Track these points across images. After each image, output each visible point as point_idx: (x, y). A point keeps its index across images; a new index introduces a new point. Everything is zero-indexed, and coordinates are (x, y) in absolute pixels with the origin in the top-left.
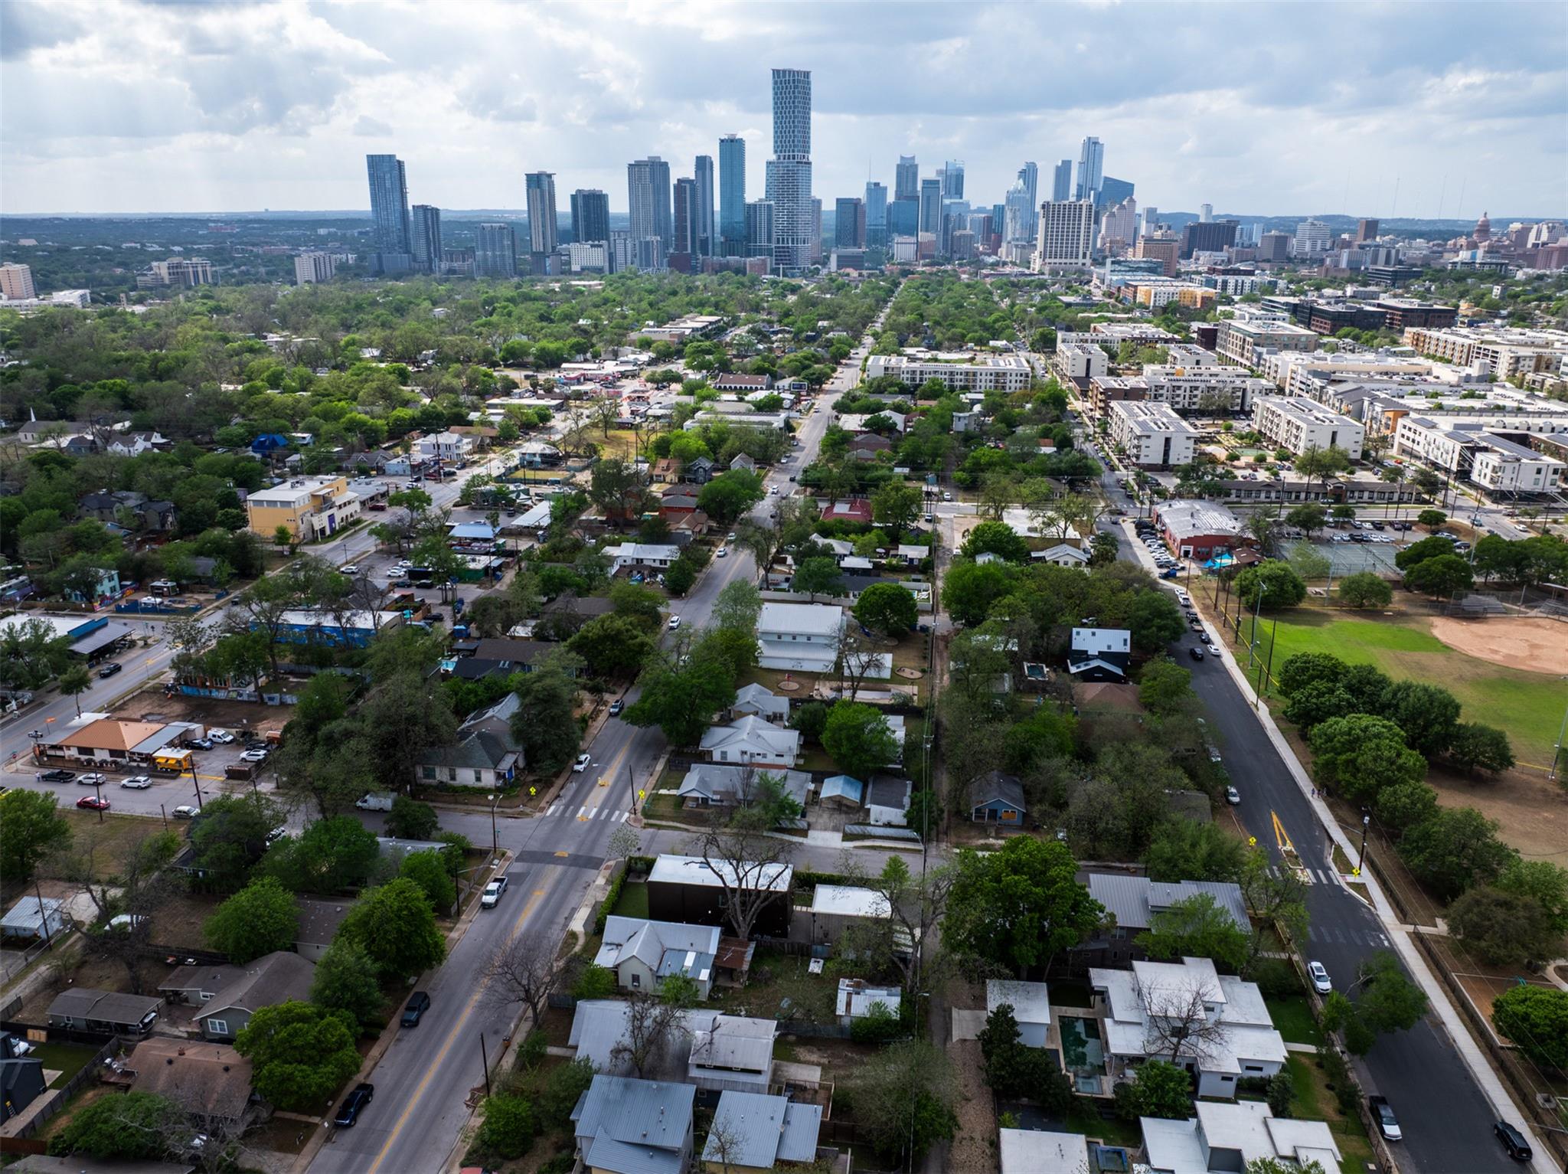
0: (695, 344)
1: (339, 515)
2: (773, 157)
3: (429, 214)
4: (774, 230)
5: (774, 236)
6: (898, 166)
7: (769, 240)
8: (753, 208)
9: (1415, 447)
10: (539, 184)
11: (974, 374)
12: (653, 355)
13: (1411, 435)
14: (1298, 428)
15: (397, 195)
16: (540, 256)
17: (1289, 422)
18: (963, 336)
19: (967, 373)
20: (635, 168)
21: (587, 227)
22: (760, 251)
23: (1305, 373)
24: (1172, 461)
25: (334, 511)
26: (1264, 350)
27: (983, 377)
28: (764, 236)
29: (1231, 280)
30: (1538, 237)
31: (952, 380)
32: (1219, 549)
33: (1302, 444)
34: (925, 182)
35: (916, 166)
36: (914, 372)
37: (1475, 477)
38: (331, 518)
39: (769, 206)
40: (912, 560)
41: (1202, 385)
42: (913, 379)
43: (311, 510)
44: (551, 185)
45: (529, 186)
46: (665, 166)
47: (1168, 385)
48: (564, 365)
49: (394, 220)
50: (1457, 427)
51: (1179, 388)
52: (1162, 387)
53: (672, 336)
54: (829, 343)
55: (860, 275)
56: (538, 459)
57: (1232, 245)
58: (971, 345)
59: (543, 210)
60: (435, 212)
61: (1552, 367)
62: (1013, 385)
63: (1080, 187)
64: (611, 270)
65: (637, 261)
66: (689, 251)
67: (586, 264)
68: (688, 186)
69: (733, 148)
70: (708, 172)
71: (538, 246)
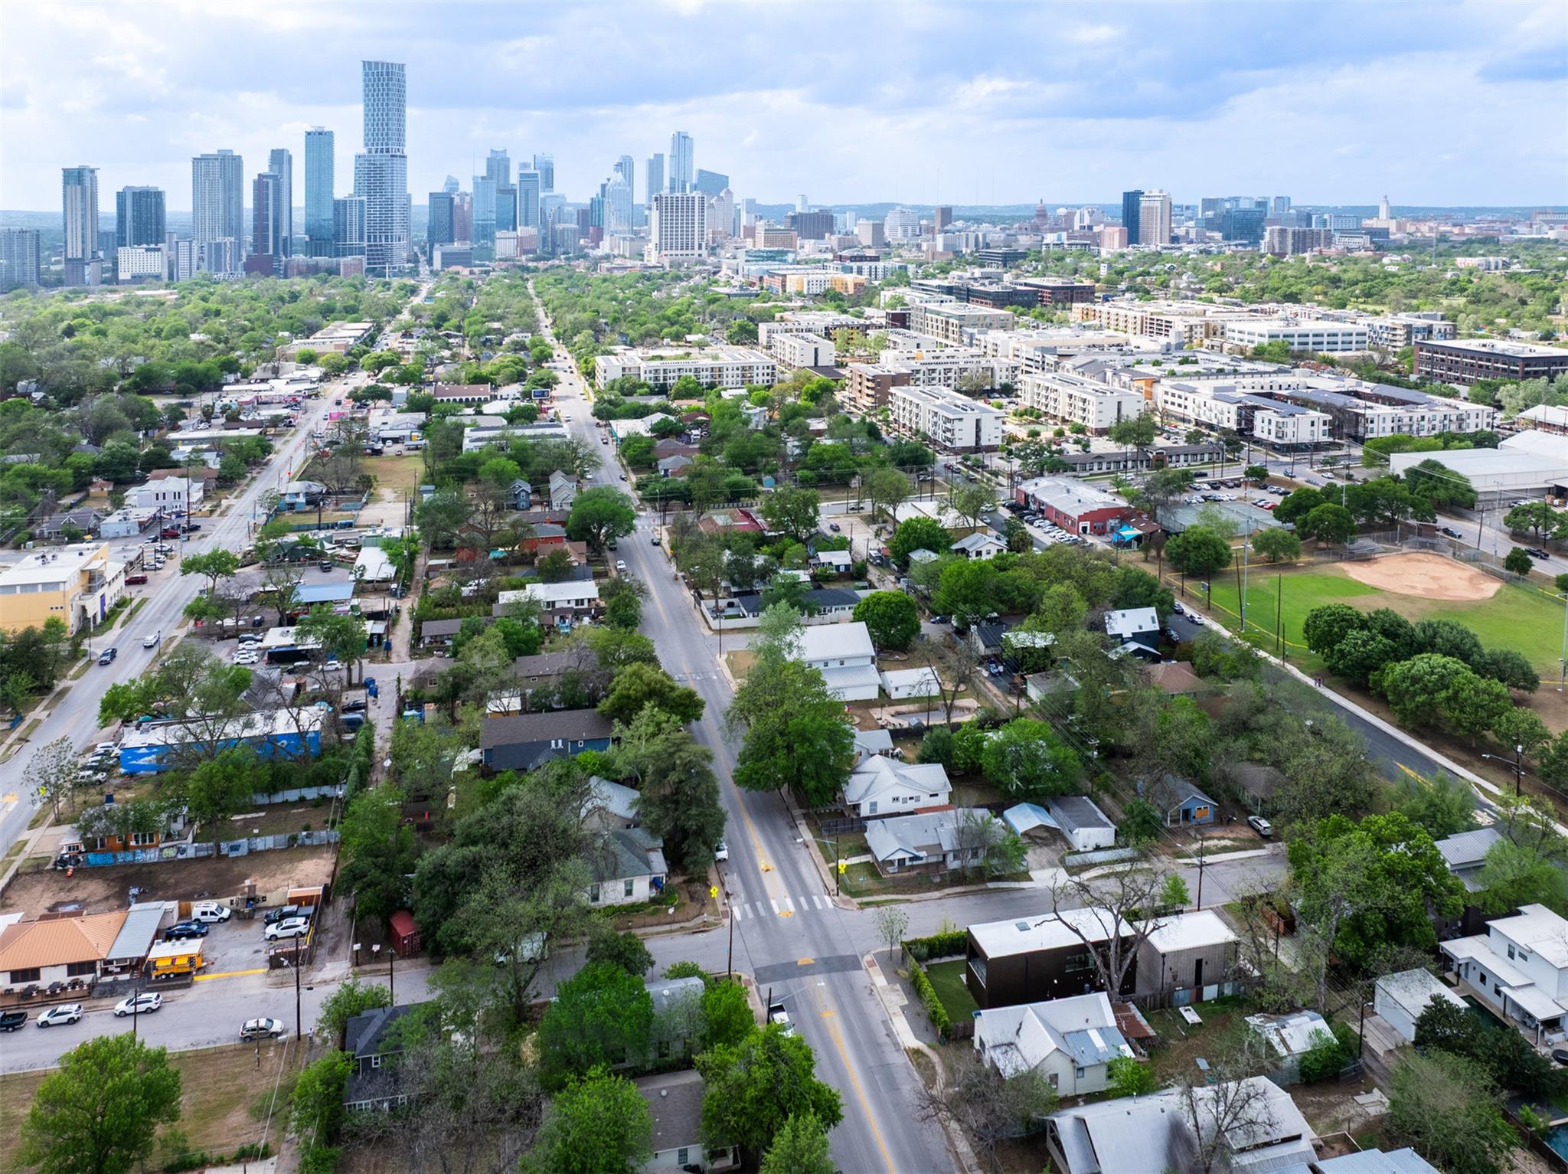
1: (109, 594)
2: (364, 151)
4: (366, 227)
5: (366, 233)
7: (360, 238)
8: (342, 204)
9: (1186, 412)
10: (77, 180)
11: (720, 369)
12: (322, 370)
13: (1177, 400)
14: (1084, 401)
16: (77, 264)
17: (1071, 396)
20: (201, 163)
21: (137, 228)
22: (351, 251)
23: (1032, 350)
24: (984, 442)
25: (105, 589)
26: (975, 331)
27: (730, 372)
28: (355, 234)
29: (865, 265)
30: (1082, 220)
31: (698, 377)
32: (1112, 522)
33: (1090, 416)
35: (508, 159)
37: (1257, 433)
39: (362, 202)
40: (838, 567)
41: (955, 367)
42: (656, 379)
43: (80, 590)
44: (91, 181)
45: (66, 182)
46: (237, 161)
47: (924, 368)
48: (225, 388)
50: (1216, 389)
51: (934, 371)
52: (918, 371)
53: (337, 346)
54: (519, 347)
55: (472, 273)
56: (302, 499)
57: (832, 233)
59: (83, 211)
61: (1219, 333)
62: (760, 378)
63: (672, 180)
64: (171, 277)
65: (205, 265)
66: (271, 252)
67: (137, 270)
68: (271, 182)
69: (320, 142)
70: (285, 167)
71: (75, 252)
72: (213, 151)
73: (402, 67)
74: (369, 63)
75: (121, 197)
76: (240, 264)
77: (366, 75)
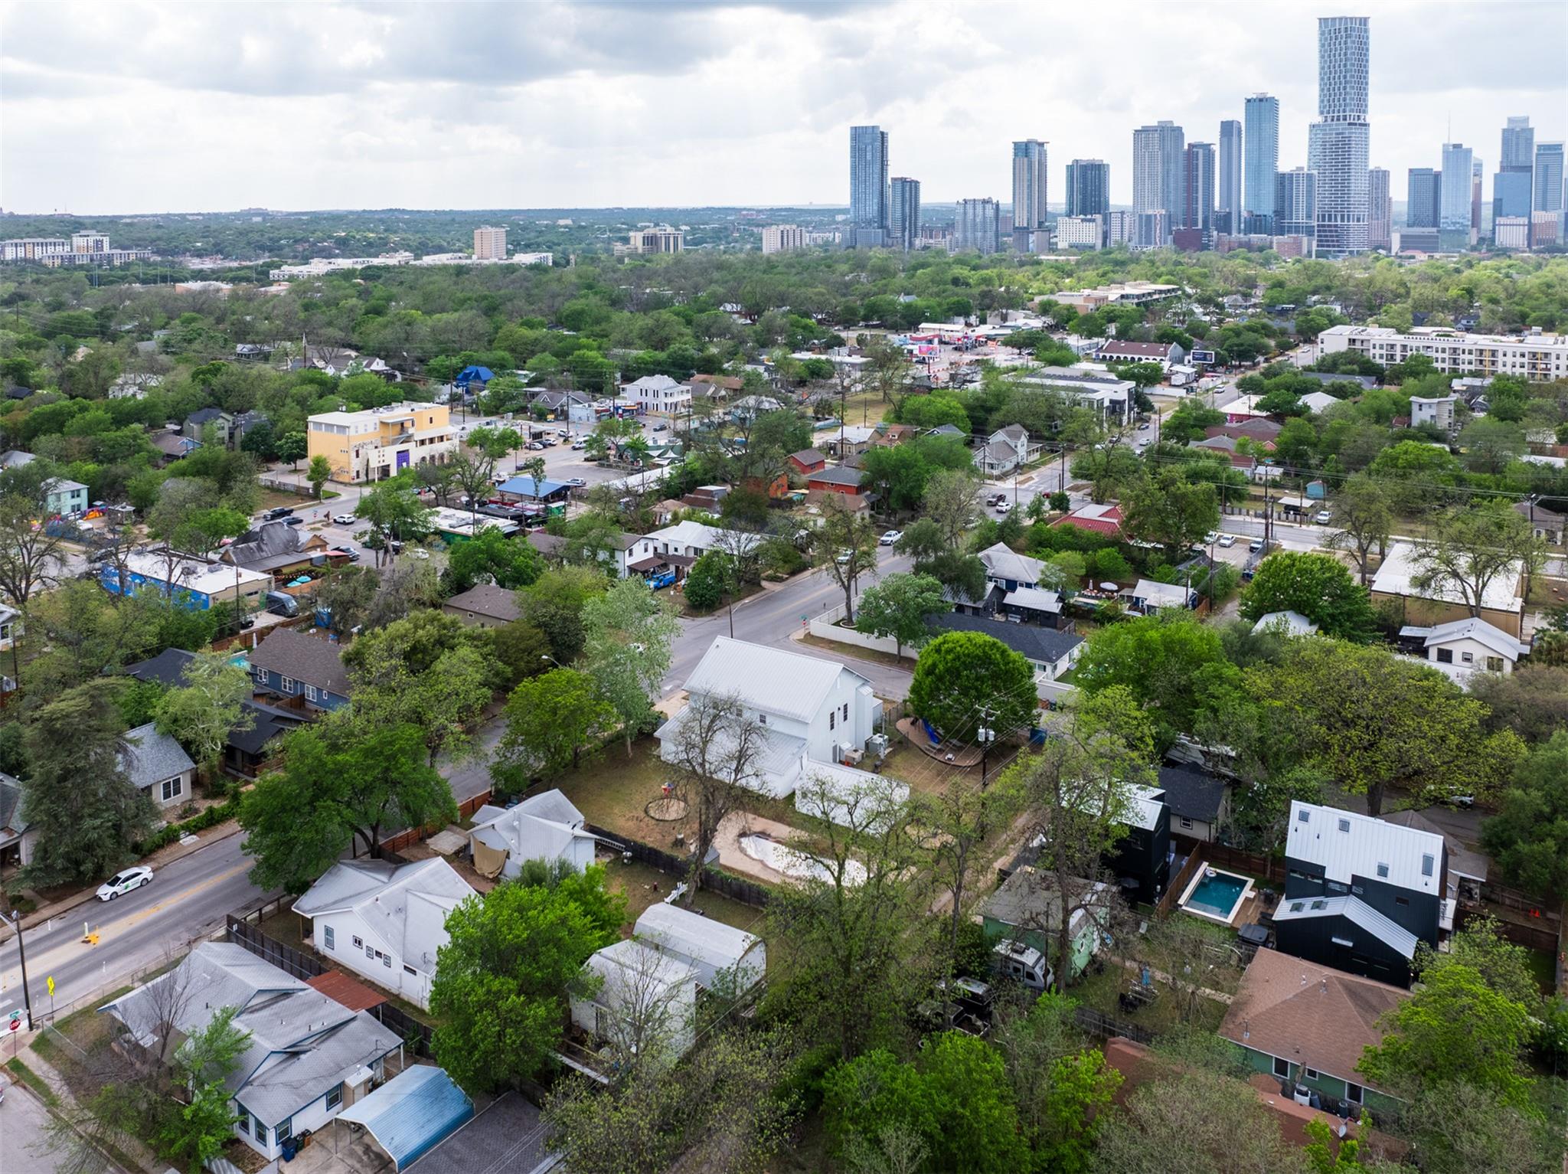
0: (1110, 309)
1: (417, 453)
2: (1318, 119)
3: (908, 186)
4: (1317, 204)
5: (1315, 210)
6: (1506, 130)
7: (1309, 216)
8: (1288, 178)
12: (1049, 320)
15: (878, 166)
16: (1022, 231)
19: (1481, 352)
20: (1142, 135)
21: (1083, 200)
22: (1297, 229)
27: (1509, 359)
28: (1302, 213)
34: (1539, 147)
35: (1531, 130)
36: (1392, 346)
38: (403, 456)
42: (1392, 357)
43: (376, 440)
44: (1043, 155)
45: (1017, 154)
46: (1178, 132)
48: (923, 325)
49: (872, 193)
55: (1428, 258)
58: (1535, 329)
59: (1030, 181)
60: (914, 184)
64: (1104, 246)
65: (1136, 238)
66: (1200, 226)
67: (1074, 240)
68: (1201, 151)
69: (1262, 108)
70: (1235, 139)
71: (1021, 221)
72: (1153, 122)
73: (1364, 21)
74: (1327, 20)
75: (1070, 169)
76: (1170, 237)
77: (1322, 33)
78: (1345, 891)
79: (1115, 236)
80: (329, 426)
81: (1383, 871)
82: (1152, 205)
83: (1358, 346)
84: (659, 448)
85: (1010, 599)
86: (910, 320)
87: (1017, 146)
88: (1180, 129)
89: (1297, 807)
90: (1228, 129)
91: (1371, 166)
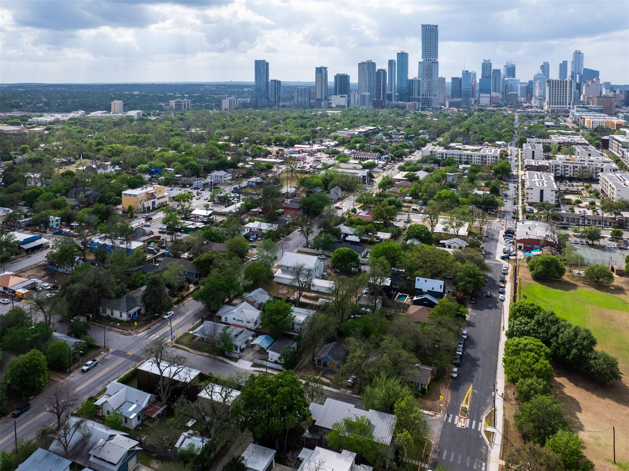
0: (356, 138)
1: (157, 202)
2: (422, 60)
3: (277, 83)
4: (421, 90)
5: (421, 93)
6: (483, 64)
7: (419, 95)
8: (412, 81)
10: (321, 72)
12: (337, 142)
15: (265, 76)
16: (319, 101)
18: (483, 139)
19: (468, 155)
20: (361, 65)
21: (340, 89)
22: (415, 100)
25: (155, 200)
28: (416, 93)
31: (461, 158)
33: (615, 197)
34: (493, 70)
35: (491, 64)
36: (443, 154)
38: (154, 203)
39: (419, 81)
40: (382, 239)
42: (443, 157)
43: (145, 199)
44: (326, 72)
46: (374, 64)
48: (296, 146)
49: (263, 86)
53: (349, 134)
54: (418, 140)
55: (458, 111)
56: (254, 184)
58: (486, 143)
59: (322, 82)
60: (279, 82)
62: (490, 162)
63: (573, 73)
64: (348, 106)
65: (359, 103)
66: (382, 99)
67: (337, 104)
68: (382, 72)
69: (403, 57)
70: (393, 66)
71: (318, 96)
72: (365, 61)
73: (436, 26)
74: (424, 25)
75: (336, 77)
76: (371, 103)
77: (423, 30)
78: (426, 293)
79: (352, 102)
80: (130, 195)
81: (433, 289)
82: (365, 91)
83: (433, 153)
84: (232, 197)
85: (347, 239)
86: (291, 144)
87: (317, 69)
88: (374, 63)
89: (417, 278)
90: (391, 63)
91: (439, 76)
